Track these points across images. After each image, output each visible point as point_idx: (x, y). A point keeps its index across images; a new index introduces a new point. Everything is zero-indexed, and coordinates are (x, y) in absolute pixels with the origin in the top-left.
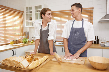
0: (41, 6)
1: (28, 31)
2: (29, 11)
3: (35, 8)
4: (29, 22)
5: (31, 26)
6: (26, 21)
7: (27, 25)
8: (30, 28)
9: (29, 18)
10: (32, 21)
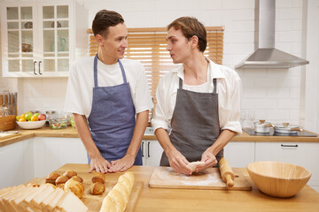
0: (67, 7)
1: (14, 89)
2: (20, 21)
3: (44, 12)
4: (21, 58)
5: (29, 74)
6: (10, 56)
7: (10, 71)
8: (21, 80)
9: (20, 47)
10: (32, 56)
